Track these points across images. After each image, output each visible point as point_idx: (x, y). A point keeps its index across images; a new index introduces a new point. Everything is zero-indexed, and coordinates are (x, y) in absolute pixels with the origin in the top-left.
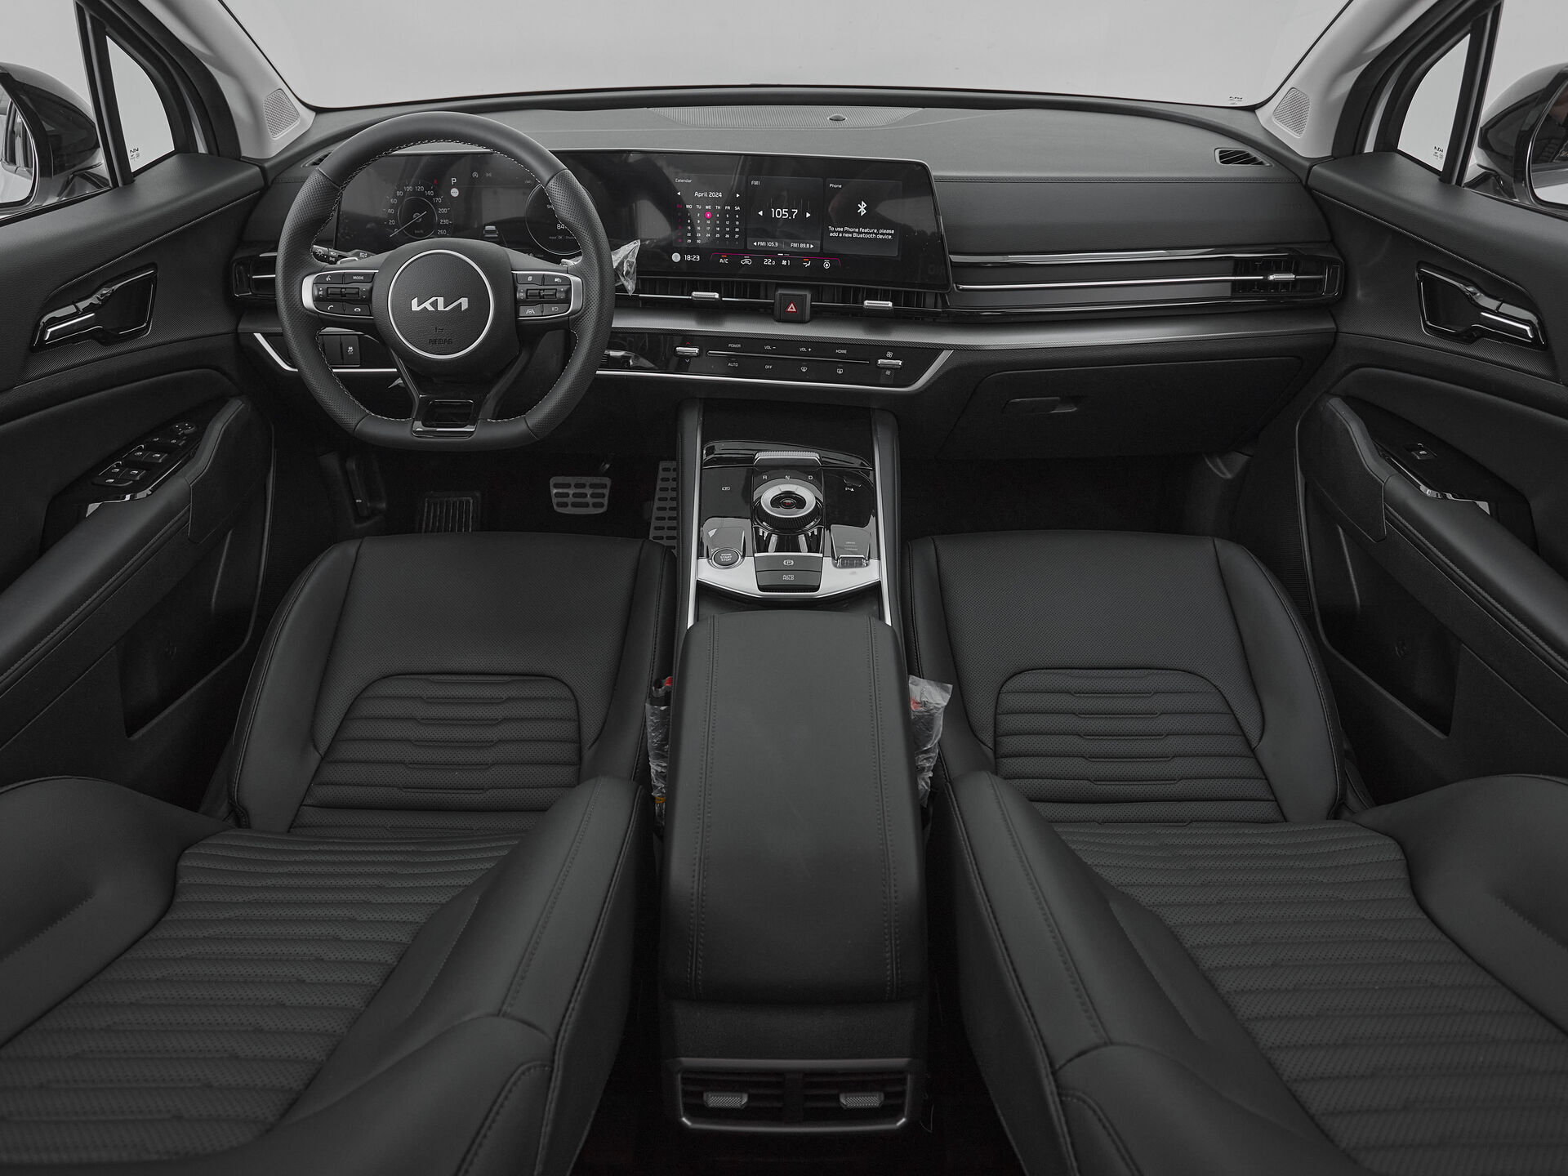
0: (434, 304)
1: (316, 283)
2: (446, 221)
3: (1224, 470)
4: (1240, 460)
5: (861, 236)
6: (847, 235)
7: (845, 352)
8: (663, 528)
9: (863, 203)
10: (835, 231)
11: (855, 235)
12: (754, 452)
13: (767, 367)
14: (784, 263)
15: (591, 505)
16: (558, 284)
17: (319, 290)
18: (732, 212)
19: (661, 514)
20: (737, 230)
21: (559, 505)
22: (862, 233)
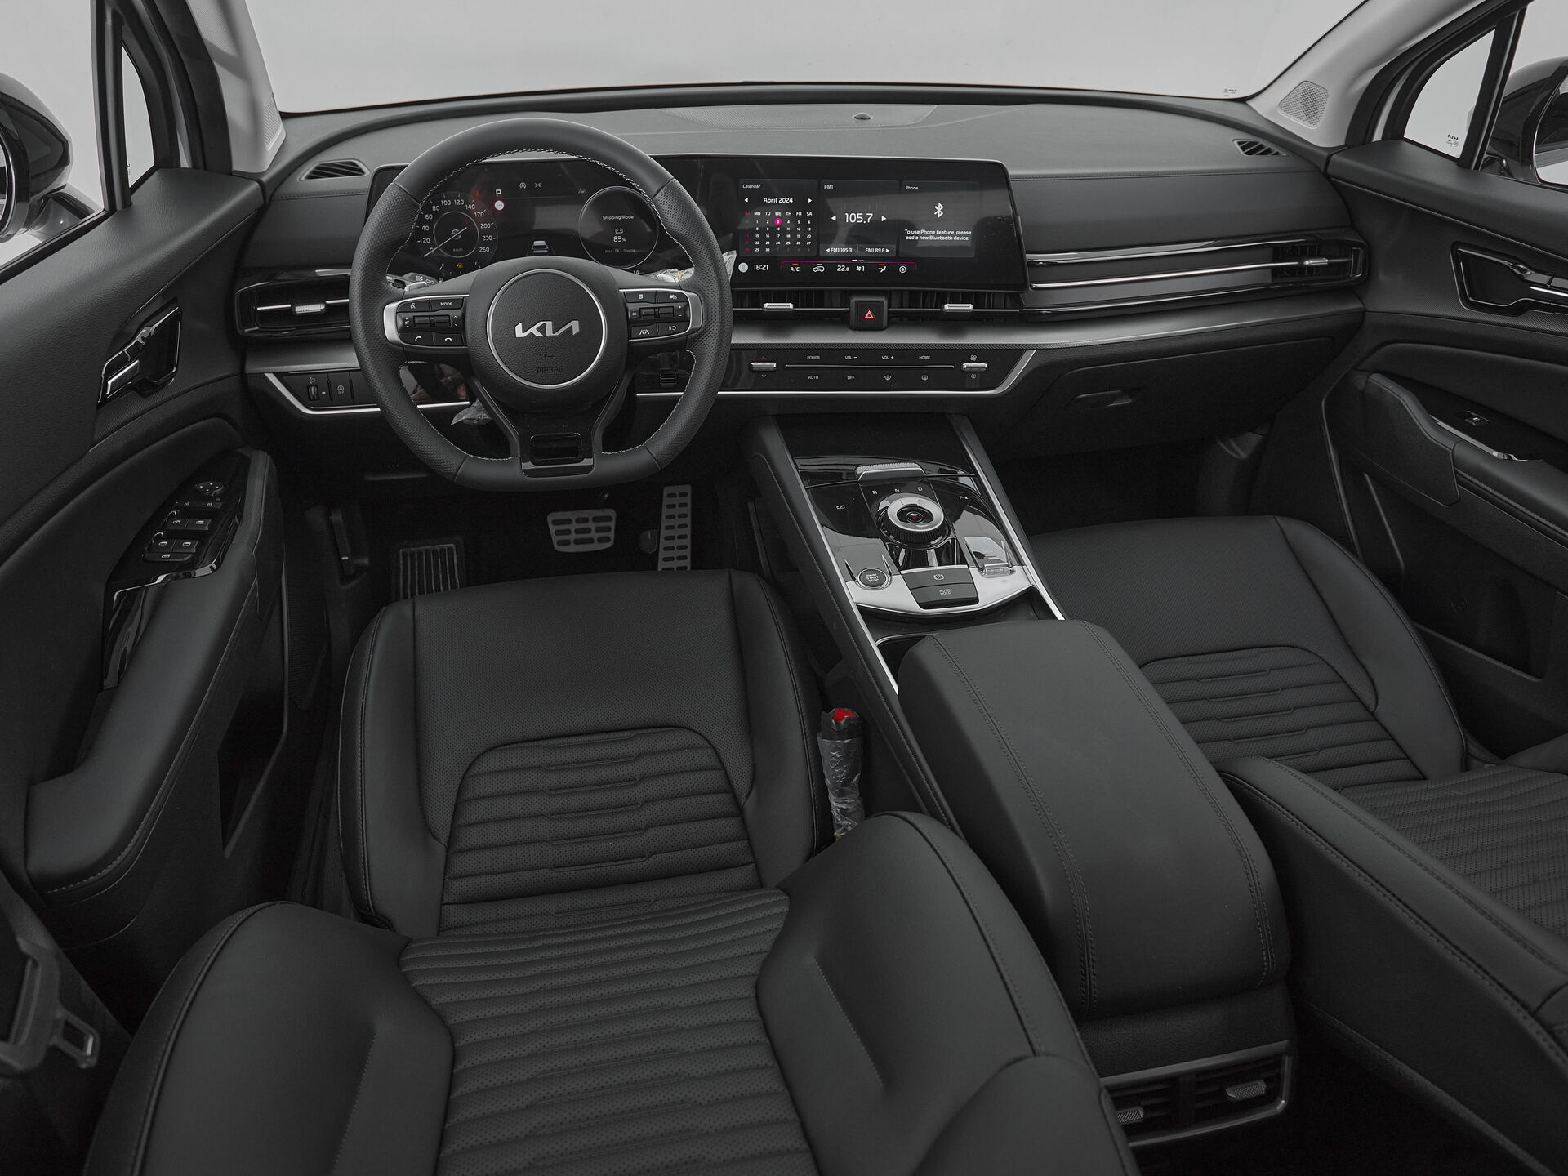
0: (542, 329)
1: (399, 311)
2: (489, 238)
3: (1241, 448)
4: (1253, 439)
5: (938, 238)
6: (923, 238)
7: (928, 357)
8: (672, 559)
9: (940, 204)
10: (911, 234)
11: (932, 238)
12: (853, 468)
13: (849, 378)
14: (859, 269)
15: (595, 540)
16: (673, 301)
17: (404, 320)
18: (804, 218)
19: (669, 543)
20: (809, 236)
21: (560, 543)
22: (939, 235)
